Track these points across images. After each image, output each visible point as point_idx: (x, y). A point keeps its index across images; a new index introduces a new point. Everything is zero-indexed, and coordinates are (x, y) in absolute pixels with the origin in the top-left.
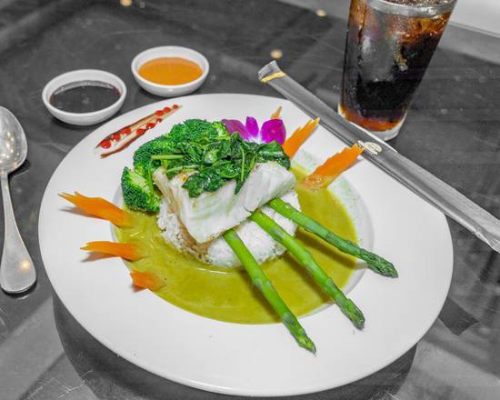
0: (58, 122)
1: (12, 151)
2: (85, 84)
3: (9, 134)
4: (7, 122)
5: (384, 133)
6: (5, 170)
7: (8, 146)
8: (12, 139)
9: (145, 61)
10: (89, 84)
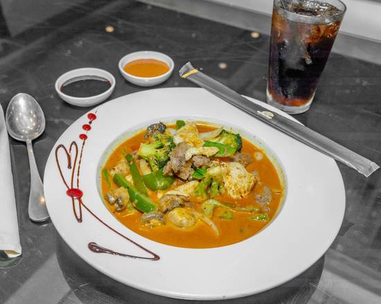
0: (66, 104)
1: (34, 124)
2: (86, 78)
3: (32, 112)
4: (30, 103)
6: (30, 138)
7: (31, 120)
8: (34, 116)
9: (128, 62)
10: (88, 78)
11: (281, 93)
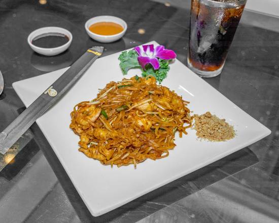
5: (213, 72)
11: (200, 61)
